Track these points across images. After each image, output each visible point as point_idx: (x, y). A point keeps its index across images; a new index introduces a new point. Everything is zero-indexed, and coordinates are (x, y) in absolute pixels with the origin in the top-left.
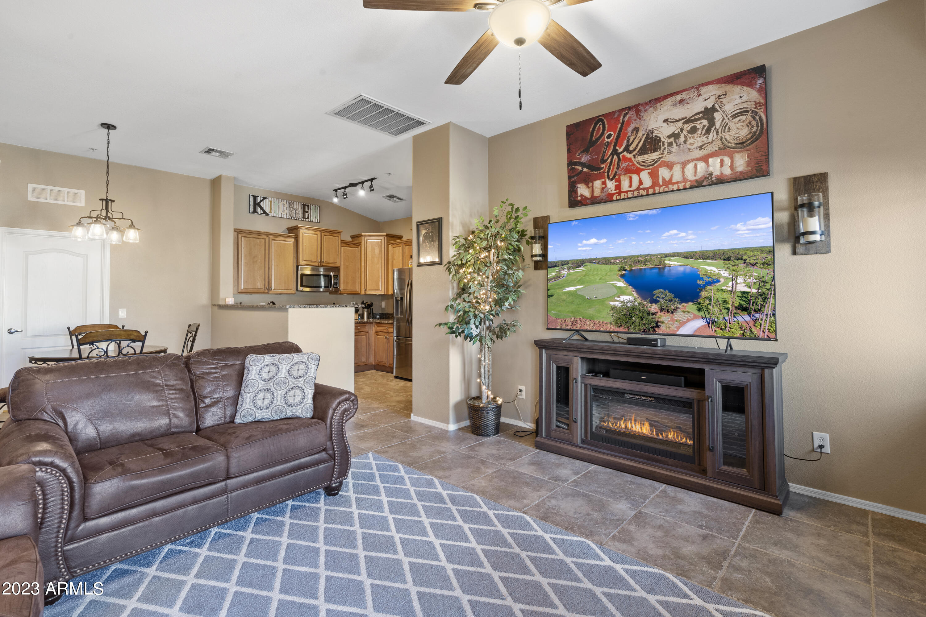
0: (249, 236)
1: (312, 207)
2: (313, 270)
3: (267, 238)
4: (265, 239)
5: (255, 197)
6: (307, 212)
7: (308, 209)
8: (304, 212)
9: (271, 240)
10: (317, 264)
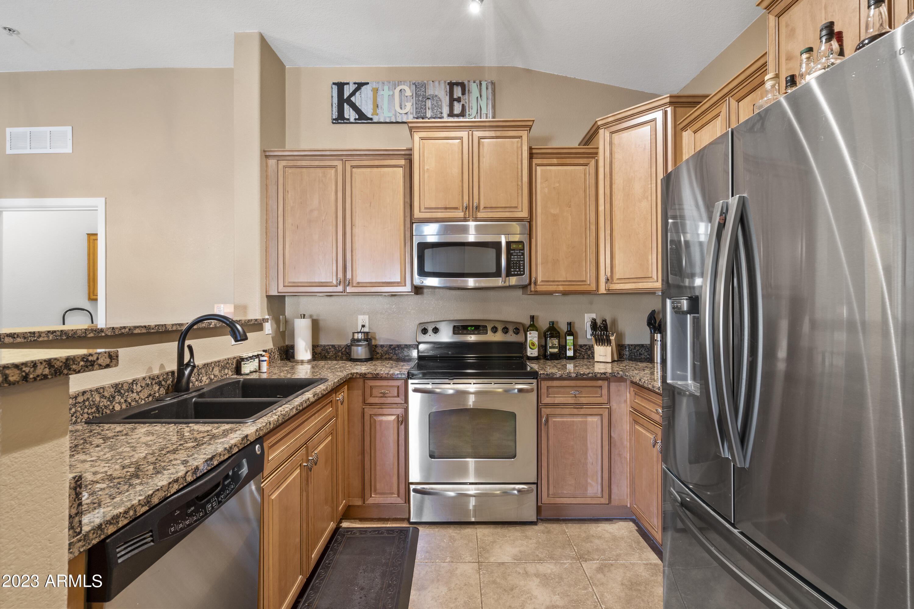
0: (299, 163)
1: (474, 88)
2: (445, 231)
3: (339, 164)
4: (335, 167)
5: (341, 86)
6: (459, 100)
7: (463, 93)
8: (452, 100)
9: (348, 168)
10: (461, 215)
